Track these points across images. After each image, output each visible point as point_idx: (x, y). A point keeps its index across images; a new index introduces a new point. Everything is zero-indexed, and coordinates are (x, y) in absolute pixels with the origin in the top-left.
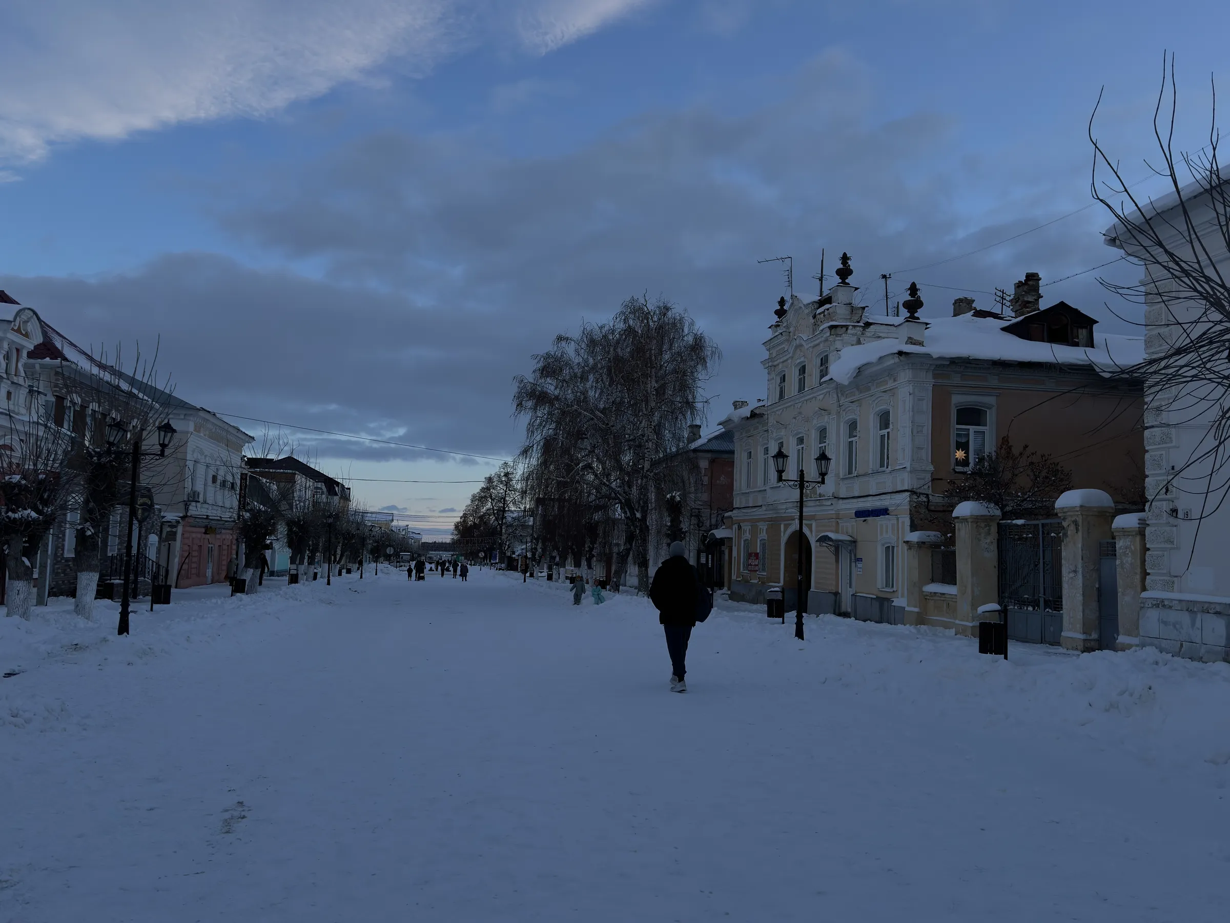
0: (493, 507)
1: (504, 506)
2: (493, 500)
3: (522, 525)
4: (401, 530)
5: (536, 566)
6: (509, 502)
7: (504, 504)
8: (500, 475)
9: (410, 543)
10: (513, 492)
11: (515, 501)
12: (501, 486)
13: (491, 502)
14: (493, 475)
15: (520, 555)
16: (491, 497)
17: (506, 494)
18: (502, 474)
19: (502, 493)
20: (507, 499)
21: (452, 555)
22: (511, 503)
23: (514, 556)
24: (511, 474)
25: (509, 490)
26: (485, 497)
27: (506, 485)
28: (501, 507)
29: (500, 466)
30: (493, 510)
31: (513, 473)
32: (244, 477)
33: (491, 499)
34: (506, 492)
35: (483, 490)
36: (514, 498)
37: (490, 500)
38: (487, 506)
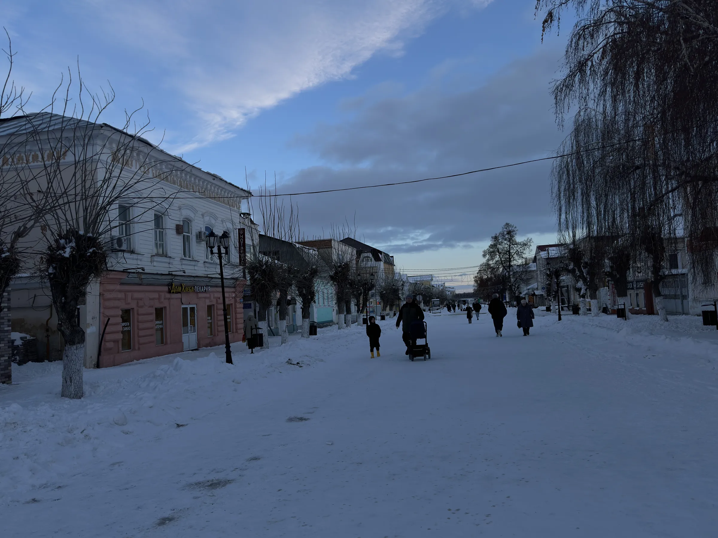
0: (501, 259)
1: (510, 257)
2: (500, 253)
3: (526, 271)
4: (440, 286)
5: (552, 300)
6: (513, 254)
7: (509, 256)
8: (504, 233)
9: (447, 294)
10: (516, 246)
11: (518, 252)
12: (505, 242)
13: (499, 255)
14: (498, 234)
15: (527, 294)
16: (498, 252)
17: (510, 248)
18: (505, 233)
19: (507, 247)
20: (511, 251)
21: (475, 300)
22: (515, 254)
23: (521, 295)
24: (512, 231)
25: (512, 244)
26: (493, 252)
27: (509, 241)
28: (507, 258)
29: (503, 226)
30: (501, 261)
31: (514, 231)
32: (241, 233)
33: (499, 252)
34: (510, 246)
35: (491, 246)
36: (517, 250)
37: (498, 254)
38: (496, 259)
